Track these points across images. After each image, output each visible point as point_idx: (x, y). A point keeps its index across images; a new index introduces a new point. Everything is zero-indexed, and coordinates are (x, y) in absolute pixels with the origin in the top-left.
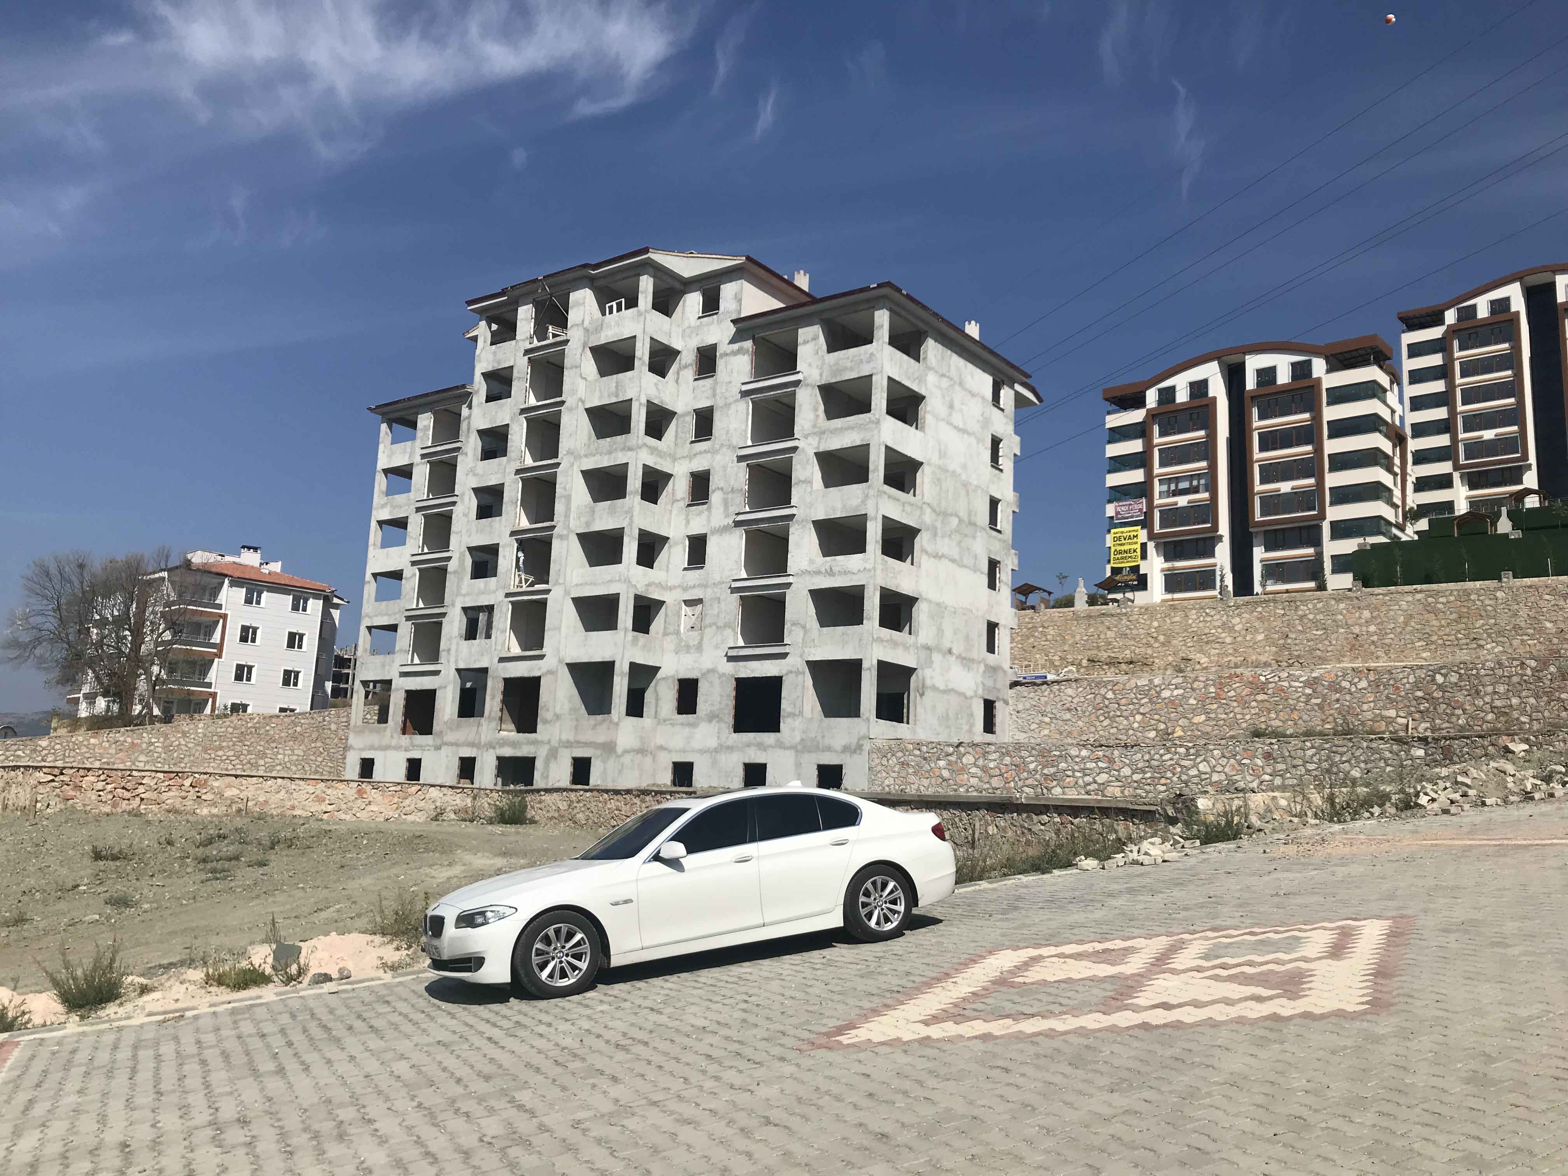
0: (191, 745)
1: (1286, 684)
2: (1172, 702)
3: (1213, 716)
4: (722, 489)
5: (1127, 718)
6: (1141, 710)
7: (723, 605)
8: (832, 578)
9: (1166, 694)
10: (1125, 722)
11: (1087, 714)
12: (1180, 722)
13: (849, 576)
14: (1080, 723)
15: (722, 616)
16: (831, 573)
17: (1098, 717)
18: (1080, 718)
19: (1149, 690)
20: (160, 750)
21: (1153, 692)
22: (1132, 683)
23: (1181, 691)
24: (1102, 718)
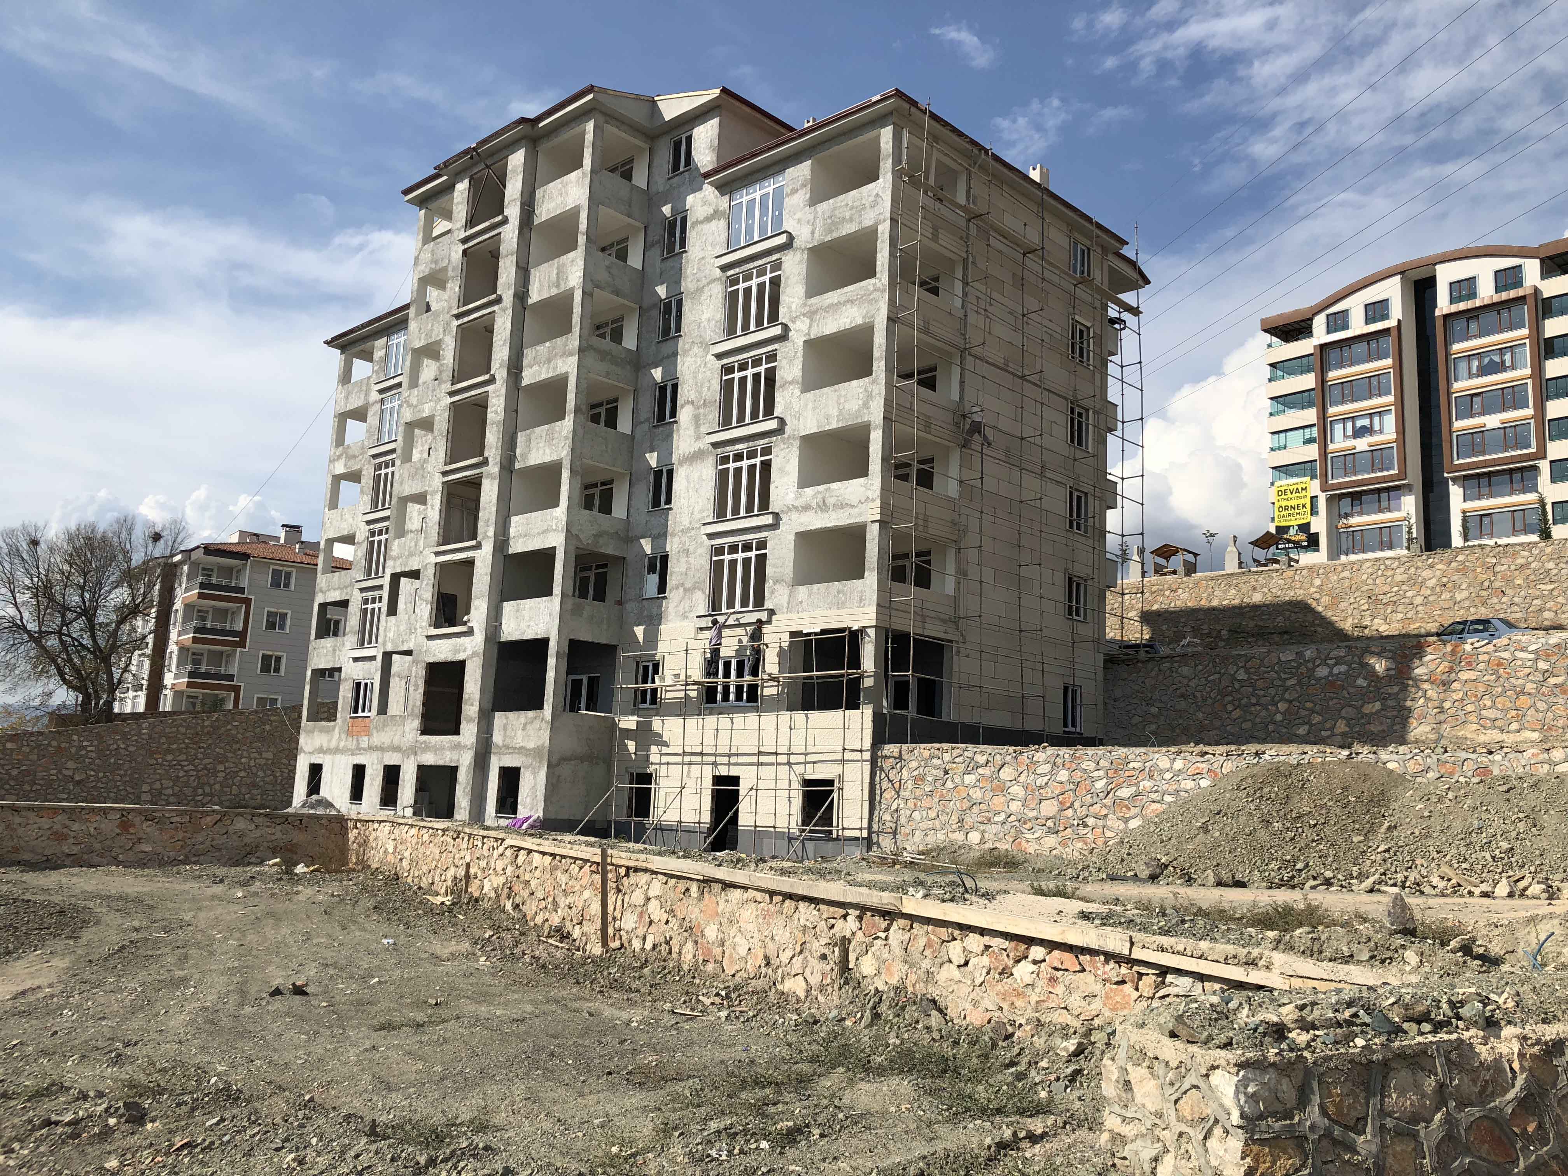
0: (132, 749)
1: (1506, 655)
2: (1332, 684)
3: (1391, 703)
4: (692, 402)
5: (1265, 707)
6: (1287, 696)
7: (692, 560)
8: (826, 515)
9: (1322, 672)
10: (1264, 713)
11: (1210, 701)
12: (1343, 713)
13: (848, 511)
14: (1200, 715)
15: (691, 573)
16: (823, 507)
17: (1225, 706)
18: (1199, 708)
19: (1298, 668)
20: (94, 755)
21: (1303, 669)
22: (1273, 658)
23: (1343, 668)
24: (1230, 707)
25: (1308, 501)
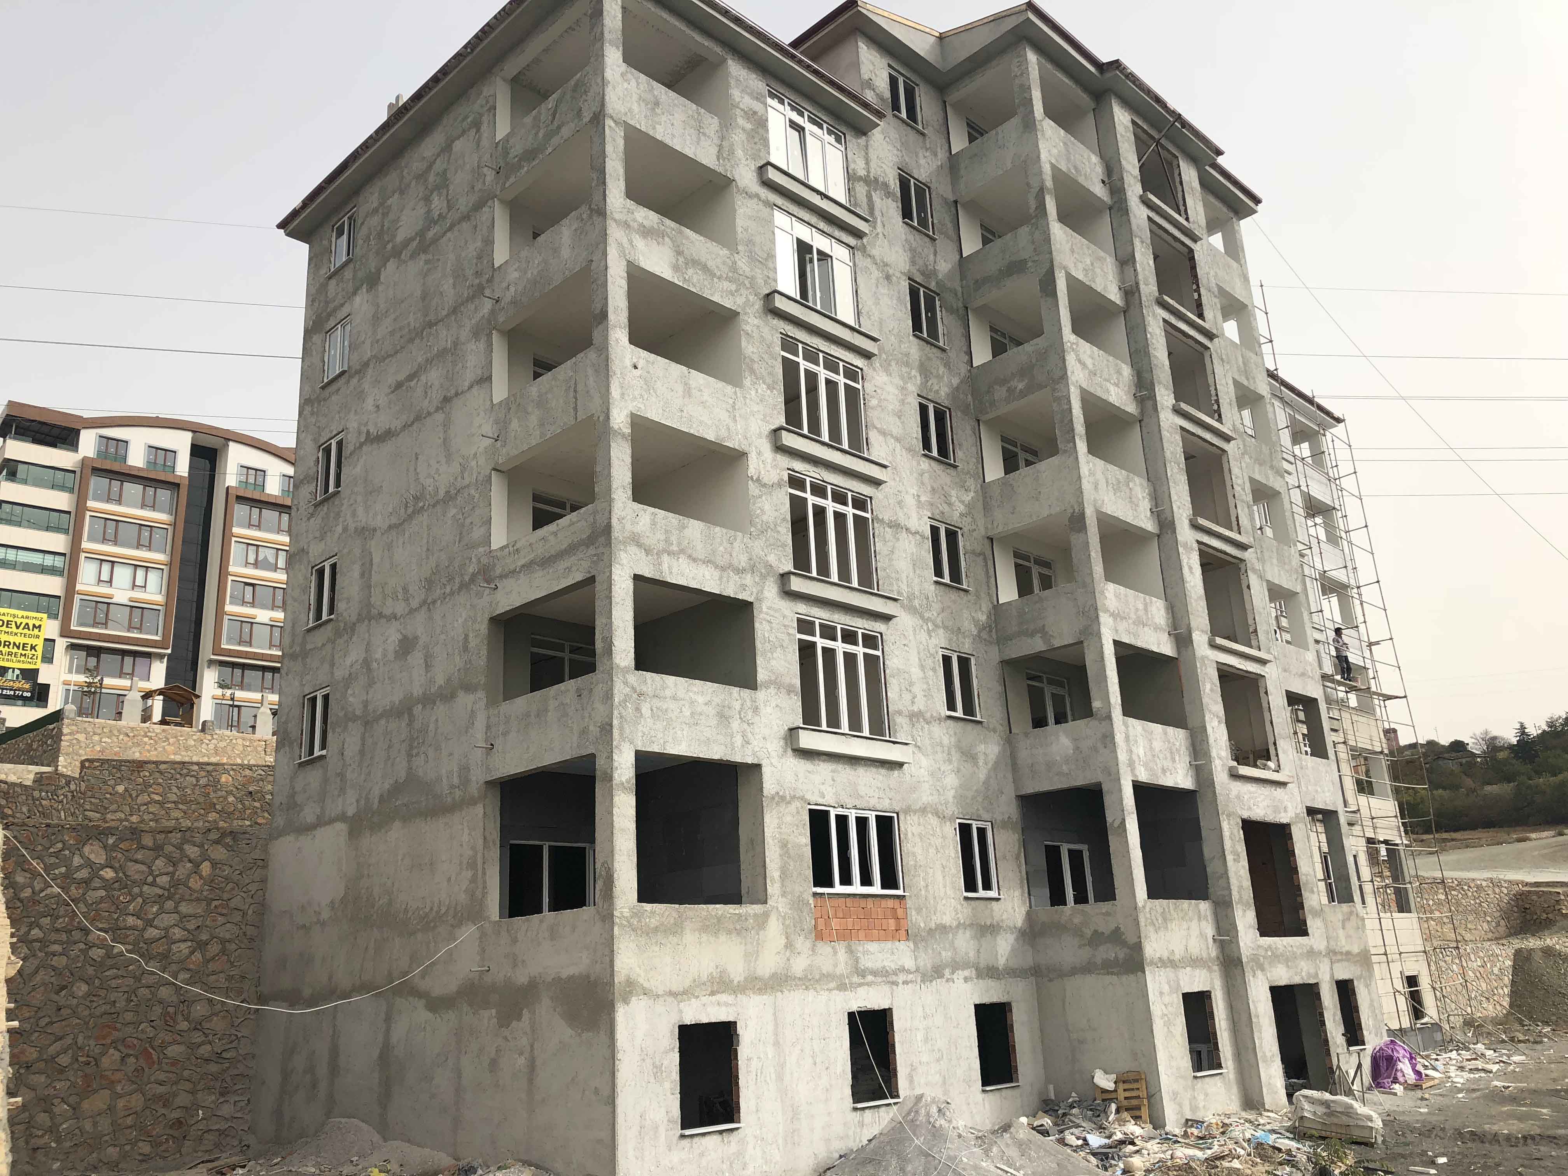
25: (40, 644)
